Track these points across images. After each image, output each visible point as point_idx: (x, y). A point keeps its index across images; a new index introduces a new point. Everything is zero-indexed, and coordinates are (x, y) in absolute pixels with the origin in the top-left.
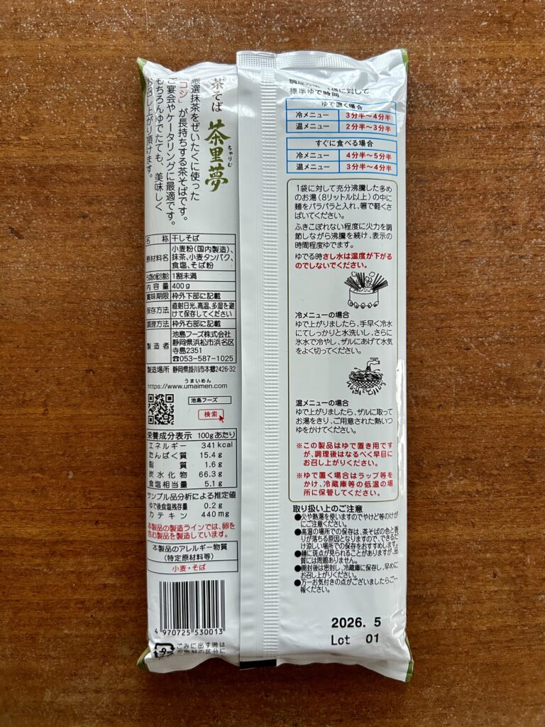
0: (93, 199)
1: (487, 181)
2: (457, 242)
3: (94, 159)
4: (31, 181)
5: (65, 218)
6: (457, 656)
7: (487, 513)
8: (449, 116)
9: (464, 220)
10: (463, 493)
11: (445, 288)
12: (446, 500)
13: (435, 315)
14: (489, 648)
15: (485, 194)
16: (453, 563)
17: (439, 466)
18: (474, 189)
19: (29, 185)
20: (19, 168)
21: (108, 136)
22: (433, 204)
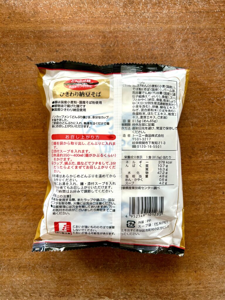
0: (60, 44)
1: (220, 33)
2: (209, 59)
3: (60, 27)
4: (35, 37)
5: (49, 52)
6: (208, 225)
7: (220, 168)
8: (205, 6)
9: (211, 49)
10: (211, 160)
11: (204, 77)
12: (204, 163)
13: (200, 89)
14: (221, 221)
15: (220, 39)
16: (207, 188)
17: (201, 150)
18: (215, 36)
19: (34, 39)
20: (30, 32)
21: (65, 18)
22: (199, 43)
